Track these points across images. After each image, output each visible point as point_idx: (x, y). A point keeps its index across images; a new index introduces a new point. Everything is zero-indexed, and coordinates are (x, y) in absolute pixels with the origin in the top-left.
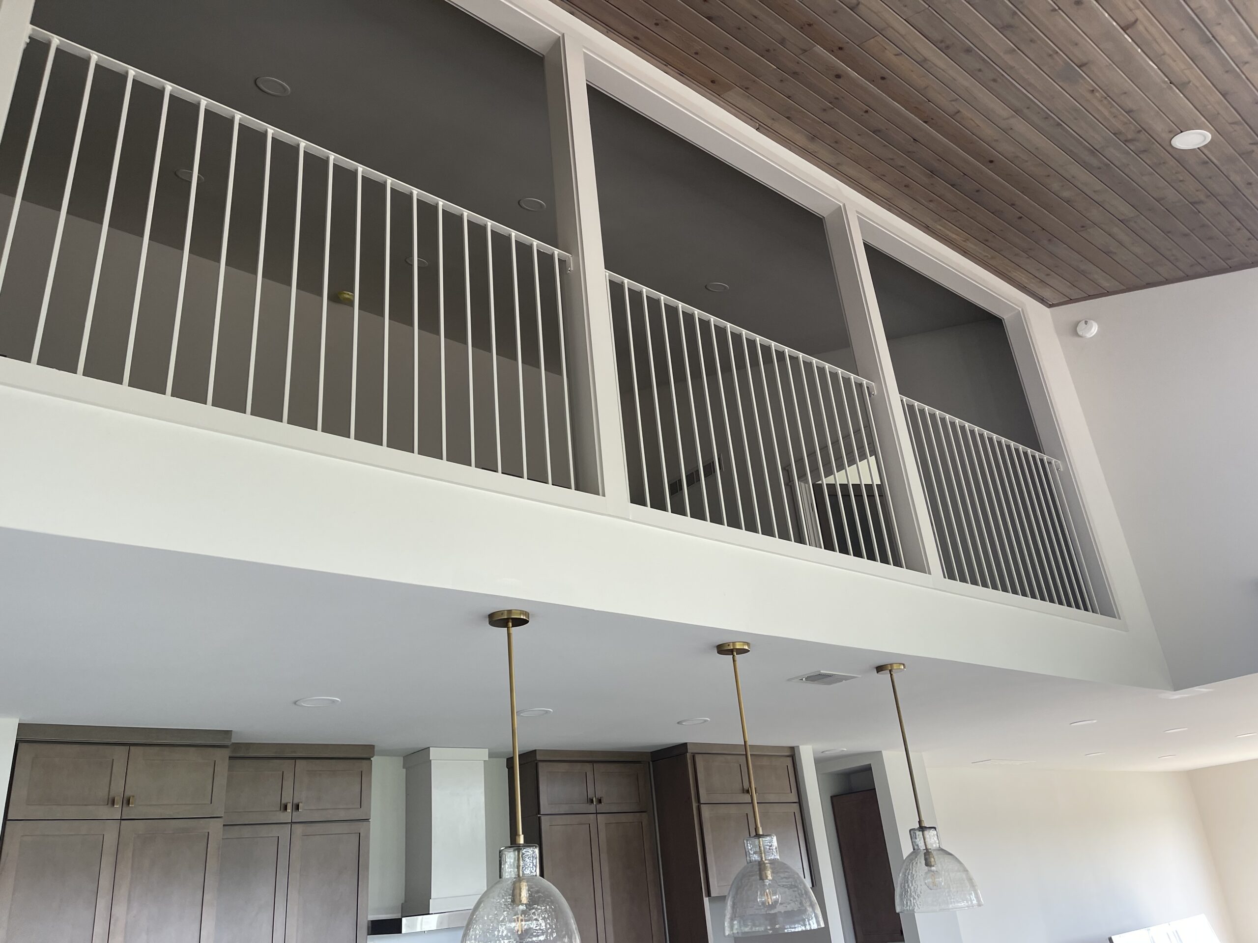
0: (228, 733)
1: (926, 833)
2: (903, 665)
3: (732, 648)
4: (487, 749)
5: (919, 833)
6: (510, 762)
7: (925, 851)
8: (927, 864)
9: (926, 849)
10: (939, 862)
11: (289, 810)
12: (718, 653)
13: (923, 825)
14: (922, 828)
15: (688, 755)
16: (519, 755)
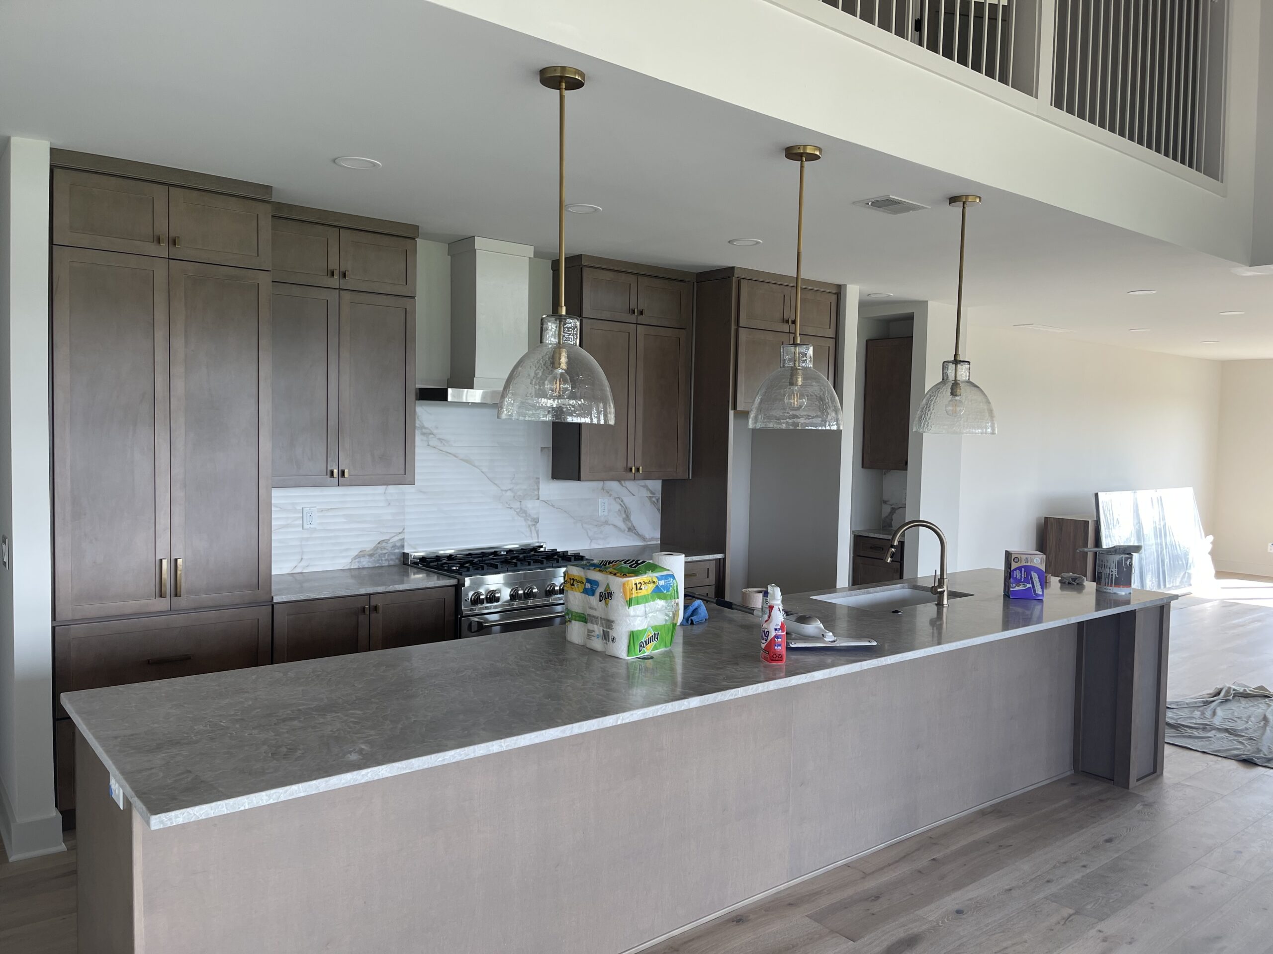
0: (268, 189)
1: (959, 366)
2: (980, 198)
3: (802, 151)
4: (533, 247)
5: (951, 367)
6: (555, 265)
7: (954, 382)
8: (952, 394)
9: (956, 380)
10: (965, 392)
11: (336, 277)
12: (786, 156)
13: (958, 359)
14: (956, 361)
15: (734, 279)
16: (565, 258)
